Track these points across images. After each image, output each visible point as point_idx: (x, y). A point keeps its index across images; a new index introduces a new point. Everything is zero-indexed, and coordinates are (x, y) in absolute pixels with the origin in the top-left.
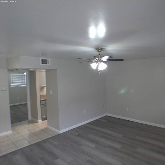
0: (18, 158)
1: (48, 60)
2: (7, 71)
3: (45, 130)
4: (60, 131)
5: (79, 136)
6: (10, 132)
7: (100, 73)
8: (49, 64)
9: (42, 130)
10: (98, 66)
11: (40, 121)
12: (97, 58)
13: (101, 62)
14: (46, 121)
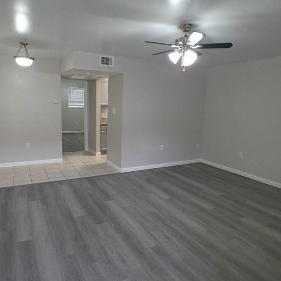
0: (66, 190)
1: (112, 58)
2: (60, 77)
3: (102, 166)
4: (121, 169)
5: (147, 180)
6: (60, 160)
7: (184, 70)
8: (111, 64)
9: (98, 164)
10: (181, 57)
11: (98, 153)
12: (180, 43)
13: (187, 50)
14: (106, 155)
